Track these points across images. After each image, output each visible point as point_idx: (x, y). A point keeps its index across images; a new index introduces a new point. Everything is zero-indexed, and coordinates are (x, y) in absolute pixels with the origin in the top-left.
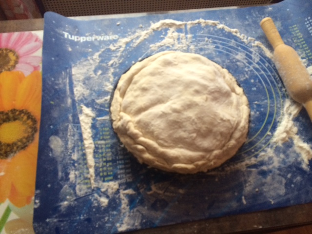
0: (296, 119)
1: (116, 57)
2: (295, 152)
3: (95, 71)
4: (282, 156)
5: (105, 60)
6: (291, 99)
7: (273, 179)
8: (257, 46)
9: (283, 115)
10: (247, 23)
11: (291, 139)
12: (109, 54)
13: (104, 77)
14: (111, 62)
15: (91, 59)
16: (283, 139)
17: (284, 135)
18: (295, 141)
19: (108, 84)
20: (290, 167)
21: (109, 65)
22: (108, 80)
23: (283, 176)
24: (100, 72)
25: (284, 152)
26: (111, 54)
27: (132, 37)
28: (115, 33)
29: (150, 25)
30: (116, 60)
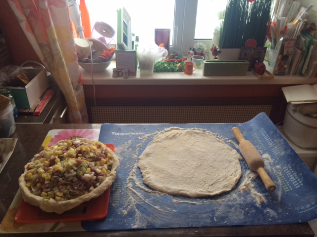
0: (253, 180)
1: (142, 142)
2: (252, 197)
3: (128, 149)
4: (242, 198)
5: (135, 144)
6: (251, 170)
7: (236, 210)
8: (230, 143)
9: (245, 177)
10: (225, 131)
11: (249, 190)
12: (137, 141)
13: (133, 152)
14: (138, 145)
15: (126, 143)
16: (244, 189)
17: (244, 187)
18: (252, 191)
19: (135, 155)
20: (247, 204)
22: (135, 154)
23: (243, 209)
24: (131, 149)
25: (244, 197)
26: (139, 141)
27: (152, 134)
28: (141, 132)
29: (164, 129)
30: (141, 144)
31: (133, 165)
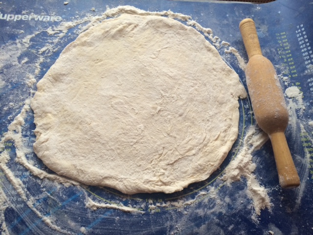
0: (257, 153)
1: (52, 43)
2: (245, 196)
3: (20, 58)
4: (227, 199)
5: (37, 45)
6: (257, 126)
7: (209, 229)
8: (230, 53)
9: (242, 145)
10: (225, 22)
11: (245, 178)
12: (43, 39)
13: (29, 66)
14: (44, 49)
15: (19, 42)
16: (234, 178)
17: (236, 172)
18: (249, 183)
19: (31, 76)
20: (234, 215)
21: (40, 53)
22: (33, 72)
23: (222, 227)
24: (26, 59)
25: (231, 195)
26: (47, 40)
27: (79, 21)
28: (58, 14)
29: (105, 9)
30: (50, 47)
31: (21, 104)
